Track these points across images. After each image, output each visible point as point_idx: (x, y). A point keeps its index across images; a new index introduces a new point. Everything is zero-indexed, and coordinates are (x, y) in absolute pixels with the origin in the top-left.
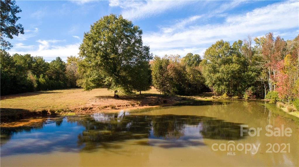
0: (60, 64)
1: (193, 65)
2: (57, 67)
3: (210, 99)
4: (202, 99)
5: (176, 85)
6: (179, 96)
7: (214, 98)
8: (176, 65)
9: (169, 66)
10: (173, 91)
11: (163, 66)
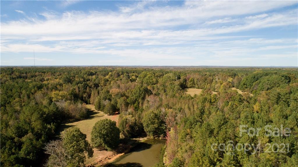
3: (145, 139)
4: (142, 140)
5: (131, 133)
6: (132, 139)
7: (147, 138)
8: (131, 123)
9: (127, 125)
10: (129, 136)
11: (124, 125)
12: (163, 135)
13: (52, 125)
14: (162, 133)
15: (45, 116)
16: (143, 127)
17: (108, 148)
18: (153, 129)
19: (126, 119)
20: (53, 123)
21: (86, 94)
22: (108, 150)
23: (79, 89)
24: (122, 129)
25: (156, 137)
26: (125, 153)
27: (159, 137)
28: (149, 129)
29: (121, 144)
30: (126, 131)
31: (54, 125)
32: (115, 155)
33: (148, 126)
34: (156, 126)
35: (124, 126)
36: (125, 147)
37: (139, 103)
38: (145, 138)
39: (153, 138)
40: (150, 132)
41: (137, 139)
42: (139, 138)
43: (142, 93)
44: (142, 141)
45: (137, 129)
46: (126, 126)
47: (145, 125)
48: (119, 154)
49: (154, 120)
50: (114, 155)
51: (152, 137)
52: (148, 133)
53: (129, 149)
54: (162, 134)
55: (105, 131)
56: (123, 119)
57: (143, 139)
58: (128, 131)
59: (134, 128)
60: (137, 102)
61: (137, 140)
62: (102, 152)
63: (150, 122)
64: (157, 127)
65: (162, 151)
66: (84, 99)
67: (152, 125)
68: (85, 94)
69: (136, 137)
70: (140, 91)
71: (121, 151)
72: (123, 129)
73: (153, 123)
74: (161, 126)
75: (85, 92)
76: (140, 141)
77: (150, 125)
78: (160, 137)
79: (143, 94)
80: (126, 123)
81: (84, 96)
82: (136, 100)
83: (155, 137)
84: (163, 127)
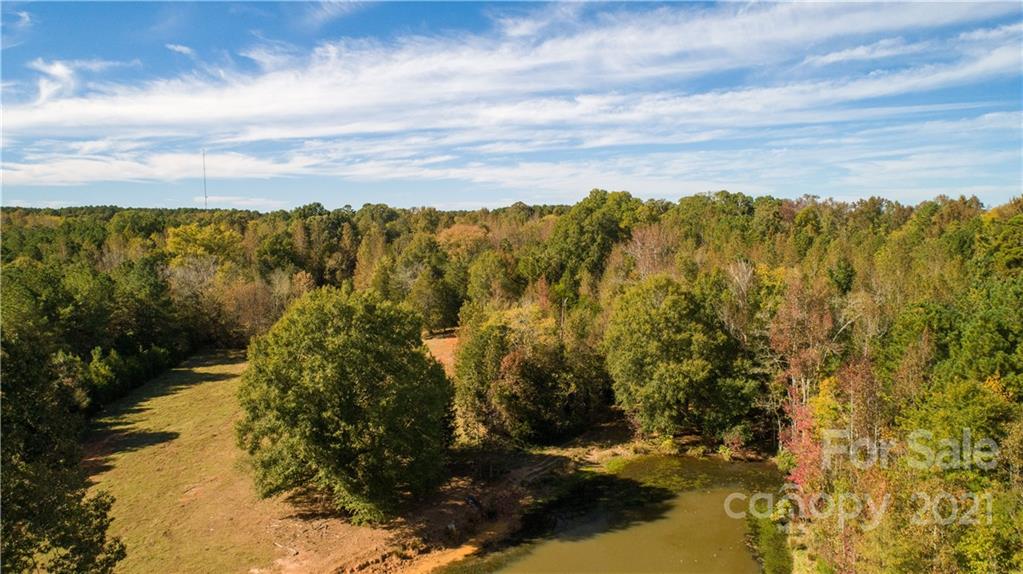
0: (151, 285)
1: (592, 248)
2: (142, 296)
3: (625, 453)
4: (603, 459)
5: (529, 413)
6: (536, 452)
7: (636, 451)
8: (529, 354)
9: (506, 361)
10: (520, 435)
11: (487, 360)
12: (745, 431)
13: (100, 360)
14: (736, 421)
15: (68, 310)
16: (609, 381)
17: (355, 504)
18: (678, 389)
19: (504, 328)
20: (105, 354)
21: (338, 256)
22: (355, 519)
23: (309, 235)
24: (476, 384)
25: (695, 444)
26: (486, 548)
27: (715, 445)
28: (650, 387)
29: (461, 475)
30: (501, 396)
31: (109, 363)
32: (405, 557)
33: (640, 369)
34: (697, 367)
35: (490, 368)
36: (485, 503)
37: (577, 284)
38: (619, 449)
39: (675, 451)
40: (652, 411)
41: (569, 453)
42: (581, 450)
43: (593, 240)
44: (606, 469)
45: (573, 388)
46: (498, 364)
47: (617, 366)
48: (435, 553)
49: (679, 330)
50: (395, 560)
51: (667, 445)
52: (640, 421)
53: (518, 516)
54: (739, 428)
55: (323, 367)
56: (484, 327)
57: (608, 452)
58: (511, 400)
59: (554, 380)
60: (566, 274)
61: (567, 459)
62: (312, 533)
63: (653, 347)
64: (703, 375)
65: (763, 546)
66: (327, 277)
67: (672, 366)
68: (335, 255)
69: (563, 440)
70: (582, 232)
71: (452, 526)
72: (483, 384)
73: (675, 351)
74: (727, 371)
75: (332, 250)
76: (591, 463)
77: (653, 363)
78: (722, 442)
79: (594, 248)
80: (503, 347)
81: (331, 263)
82: (562, 267)
83: (683, 449)
84: (739, 383)
